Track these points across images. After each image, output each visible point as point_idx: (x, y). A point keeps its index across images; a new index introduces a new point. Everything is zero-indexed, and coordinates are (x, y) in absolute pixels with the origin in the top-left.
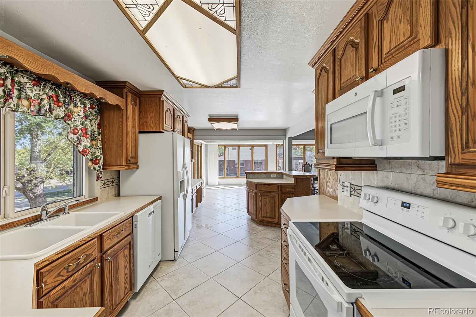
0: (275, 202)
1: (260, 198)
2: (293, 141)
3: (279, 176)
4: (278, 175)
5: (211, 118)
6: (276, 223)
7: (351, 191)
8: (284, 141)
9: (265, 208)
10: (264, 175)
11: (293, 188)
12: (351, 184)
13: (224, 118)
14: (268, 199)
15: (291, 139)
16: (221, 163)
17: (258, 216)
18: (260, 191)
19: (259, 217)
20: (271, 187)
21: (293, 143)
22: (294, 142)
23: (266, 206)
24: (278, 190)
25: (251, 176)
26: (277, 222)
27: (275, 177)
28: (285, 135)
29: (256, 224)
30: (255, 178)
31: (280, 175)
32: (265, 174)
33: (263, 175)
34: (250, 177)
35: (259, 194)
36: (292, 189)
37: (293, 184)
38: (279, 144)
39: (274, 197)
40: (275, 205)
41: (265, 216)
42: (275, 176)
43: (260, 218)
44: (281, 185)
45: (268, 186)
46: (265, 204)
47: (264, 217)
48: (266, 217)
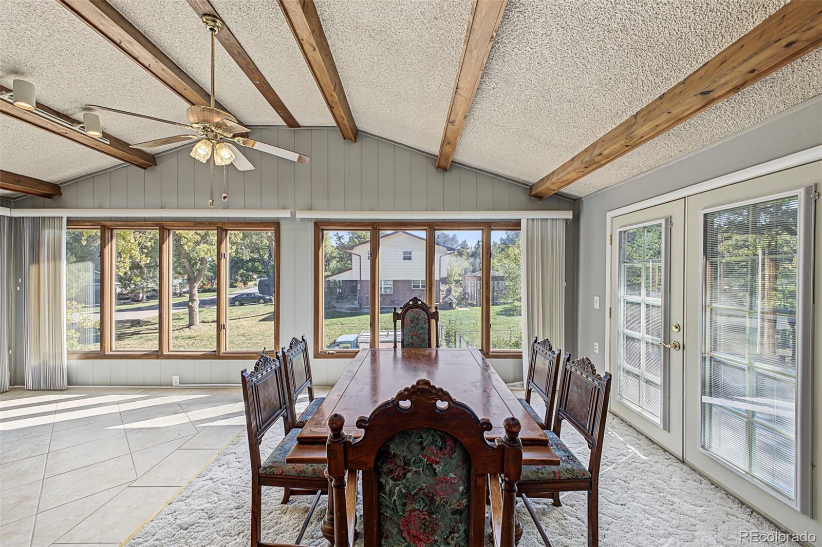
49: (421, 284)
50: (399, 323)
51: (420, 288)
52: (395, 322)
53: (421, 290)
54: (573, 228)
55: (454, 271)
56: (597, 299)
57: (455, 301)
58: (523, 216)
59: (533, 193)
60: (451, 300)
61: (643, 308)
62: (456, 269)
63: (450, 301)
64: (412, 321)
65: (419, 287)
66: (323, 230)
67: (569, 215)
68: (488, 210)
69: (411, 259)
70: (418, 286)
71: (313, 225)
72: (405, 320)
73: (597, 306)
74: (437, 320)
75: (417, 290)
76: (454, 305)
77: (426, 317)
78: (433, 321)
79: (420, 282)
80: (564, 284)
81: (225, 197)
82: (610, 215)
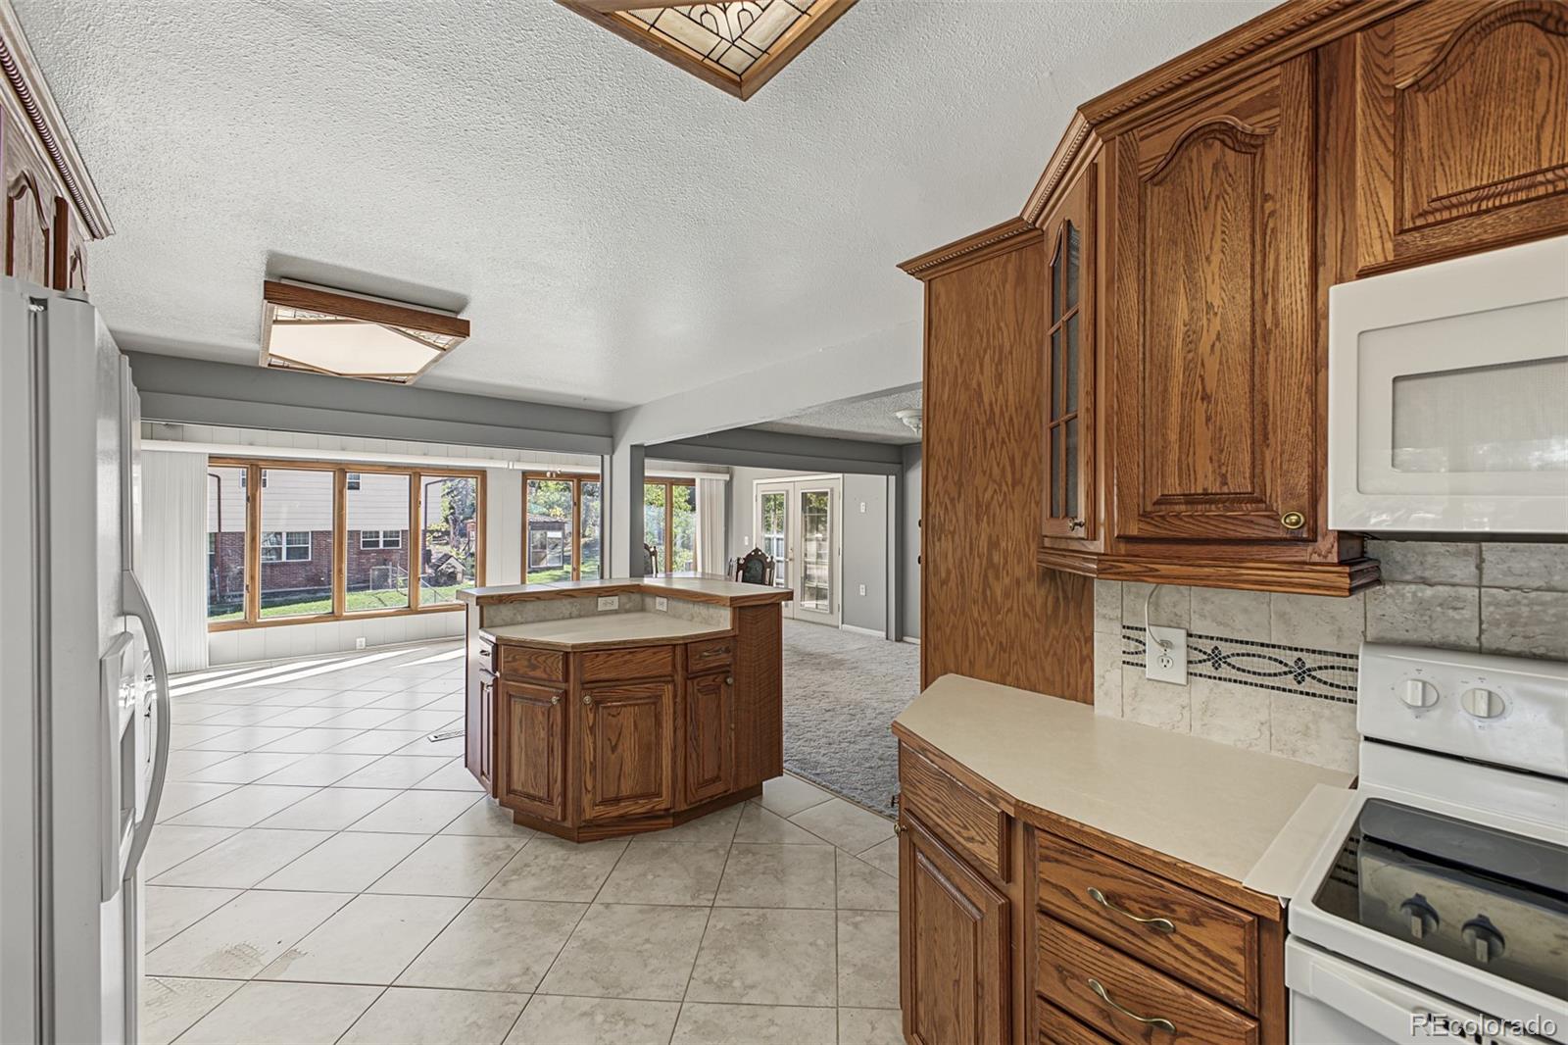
0: (658, 724)
1: (591, 716)
2: (647, 461)
3: (630, 601)
4: (624, 599)
5: (284, 282)
6: (662, 813)
7: (1189, 662)
8: (607, 458)
9: (613, 757)
10: (566, 601)
11: (727, 651)
12: (1190, 635)
13: (380, 305)
14: (627, 717)
15: (641, 453)
16: (223, 551)
17: (578, 800)
18: (587, 685)
19: (580, 811)
20: (640, 656)
21: (646, 474)
22: (654, 468)
23: (620, 750)
24: (674, 666)
25: (506, 611)
26: (667, 810)
27: (616, 606)
28: (612, 437)
29: (562, 846)
30: (527, 623)
31: (633, 596)
32: (571, 600)
33: (565, 606)
34: (497, 620)
35: (587, 699)
36: (724, 655)
37: (728, 631)
38: (551, 469)
39: (656, 700)
40: (659, 737)
41: (612, 795)
42: (614, 602)
43: (587, 810)
44: (686, 644)
45: (628, 657)
46: (613, 744)
47: (604, 802)
48: (617, 800)
49: (381, 540)
51: (381, 546)
53: (382, 550)
56: (746, 538)
57: (460, 568)
58: (698, 477)
60: (453, 567)
61: (775, 541)
63: (451, 570)
65: (378, 546)
67: (727, 477)
69: (358, 489)
70: (377, 544)
75: (373, 551)
76: (459, 576)
79: (381, 535)
80: (724, 529)
82: (754, 483)
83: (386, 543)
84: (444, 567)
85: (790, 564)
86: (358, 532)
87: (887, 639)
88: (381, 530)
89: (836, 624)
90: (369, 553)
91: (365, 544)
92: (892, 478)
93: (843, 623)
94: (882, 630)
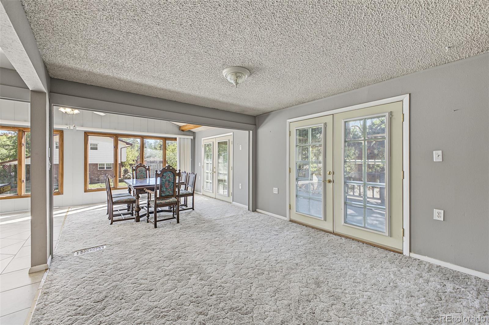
49: (105, 166)
50: (134, 172)
51: (105, 169)
52: (133, 172)
53: (106, 170)
54: (193, 141)
55: (129, 158)
56: (200, 163)
58: (178, 137)
59: (181, 129)
60: (130, 176)
61: (209, 164)
62: (131, 157)
64: (140, 172)
65: (104, 169)
66: (88, 135)
67: (192, 137)
68: (165, 133)
69: (97, 149)
71: (84, 133)
72: (137, 171)
73: (200, 165)
74: (149, 171)
75: (102, 170)
77: (145, 170)
78: (148, 171)
79: (105, 165)
80: (191, 159)
81: (74, 126)
82: (203, 139)
83: (107, 168)
84: (126, 176)
85: (214, 174)
86: (97, 164)
87: (249, 210)
88: (105, 163)
89: (230, 202)
90: (101, 171)
91: (100, 168)
92: (251, 132)
93: (233, 201)
94: (247, 205)
